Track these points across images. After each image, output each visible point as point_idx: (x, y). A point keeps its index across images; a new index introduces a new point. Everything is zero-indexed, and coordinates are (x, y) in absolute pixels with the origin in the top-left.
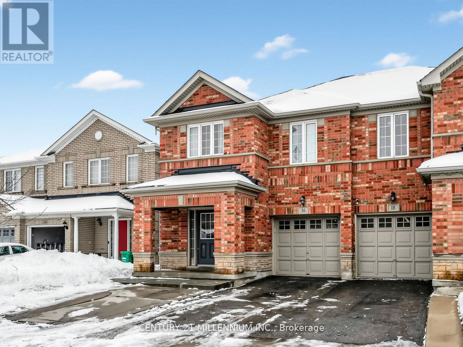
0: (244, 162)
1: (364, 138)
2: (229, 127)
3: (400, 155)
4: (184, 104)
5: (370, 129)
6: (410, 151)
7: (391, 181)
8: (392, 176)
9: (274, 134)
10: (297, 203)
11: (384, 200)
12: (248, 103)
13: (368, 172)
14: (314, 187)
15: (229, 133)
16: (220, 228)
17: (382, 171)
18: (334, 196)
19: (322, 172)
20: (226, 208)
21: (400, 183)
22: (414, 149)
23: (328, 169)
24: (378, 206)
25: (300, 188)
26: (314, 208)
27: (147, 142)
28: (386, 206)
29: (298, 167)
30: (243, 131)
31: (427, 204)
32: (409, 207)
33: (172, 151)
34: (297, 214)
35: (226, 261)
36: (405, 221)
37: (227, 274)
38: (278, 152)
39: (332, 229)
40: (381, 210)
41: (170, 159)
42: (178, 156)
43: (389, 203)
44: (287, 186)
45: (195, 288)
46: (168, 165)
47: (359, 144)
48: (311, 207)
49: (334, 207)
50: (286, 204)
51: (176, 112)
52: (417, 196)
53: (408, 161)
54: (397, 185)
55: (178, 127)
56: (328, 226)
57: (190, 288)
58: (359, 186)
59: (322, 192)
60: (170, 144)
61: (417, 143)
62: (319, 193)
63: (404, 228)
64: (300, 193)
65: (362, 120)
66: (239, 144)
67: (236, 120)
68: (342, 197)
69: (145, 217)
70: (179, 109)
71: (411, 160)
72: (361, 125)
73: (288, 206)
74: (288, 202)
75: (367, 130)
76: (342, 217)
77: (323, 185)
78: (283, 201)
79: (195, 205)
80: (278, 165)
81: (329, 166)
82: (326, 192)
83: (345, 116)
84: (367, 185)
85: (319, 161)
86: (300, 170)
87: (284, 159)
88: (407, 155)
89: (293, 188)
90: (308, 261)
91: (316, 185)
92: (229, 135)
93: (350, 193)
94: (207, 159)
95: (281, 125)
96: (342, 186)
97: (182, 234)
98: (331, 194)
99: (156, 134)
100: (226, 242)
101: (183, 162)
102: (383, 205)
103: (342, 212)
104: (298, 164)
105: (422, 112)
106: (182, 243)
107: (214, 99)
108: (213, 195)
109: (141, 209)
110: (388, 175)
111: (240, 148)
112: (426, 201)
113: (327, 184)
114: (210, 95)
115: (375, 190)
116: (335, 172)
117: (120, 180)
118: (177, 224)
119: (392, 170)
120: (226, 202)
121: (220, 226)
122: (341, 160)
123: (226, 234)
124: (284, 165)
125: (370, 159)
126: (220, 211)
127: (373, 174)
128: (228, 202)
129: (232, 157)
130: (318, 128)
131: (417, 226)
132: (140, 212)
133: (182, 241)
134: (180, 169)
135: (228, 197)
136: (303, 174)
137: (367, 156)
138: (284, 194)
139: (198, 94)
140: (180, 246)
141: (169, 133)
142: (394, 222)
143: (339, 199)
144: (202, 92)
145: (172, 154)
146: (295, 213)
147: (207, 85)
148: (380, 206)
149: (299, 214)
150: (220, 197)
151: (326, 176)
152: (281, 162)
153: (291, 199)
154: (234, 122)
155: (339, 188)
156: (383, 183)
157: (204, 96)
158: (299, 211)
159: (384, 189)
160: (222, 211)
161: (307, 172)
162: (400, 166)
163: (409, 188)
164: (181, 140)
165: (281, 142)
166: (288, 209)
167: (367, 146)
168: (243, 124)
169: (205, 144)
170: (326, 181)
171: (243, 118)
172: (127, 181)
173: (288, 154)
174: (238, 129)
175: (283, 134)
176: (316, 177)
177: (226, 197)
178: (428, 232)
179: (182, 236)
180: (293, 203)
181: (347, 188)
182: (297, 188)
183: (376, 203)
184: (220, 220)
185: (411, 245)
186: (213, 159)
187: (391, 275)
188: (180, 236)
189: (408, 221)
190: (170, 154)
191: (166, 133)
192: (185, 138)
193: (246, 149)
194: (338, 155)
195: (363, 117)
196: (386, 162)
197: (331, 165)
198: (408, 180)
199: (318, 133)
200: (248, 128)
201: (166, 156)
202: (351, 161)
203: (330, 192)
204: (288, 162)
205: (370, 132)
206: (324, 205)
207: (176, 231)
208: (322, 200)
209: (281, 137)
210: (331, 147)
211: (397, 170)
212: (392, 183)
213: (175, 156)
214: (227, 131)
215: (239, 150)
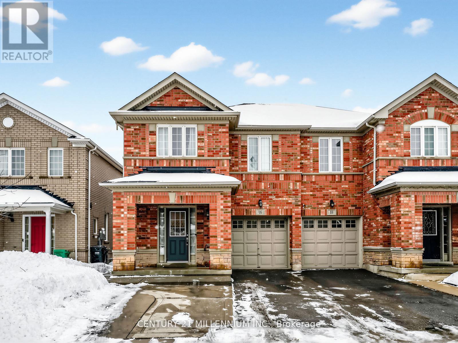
0: (218, 165)
1: (309, 155)
2: (203, 132)
3: (336, 171)
4: (154, 103)
5: (314, 148)
6: (344, 168)
7: (330, 191)
8: (330, 187)
9: (233, 143)
10: (255, 205)
11: (324, 206)
12: (226, 112)
13: (312, 182)
14: (270, 192)
15: (203, 137)
16: (216, 225)
17: (322, 182)
18: (287, 201)
19: (276, 180)
20: (222, 207)
21: (337, 193)
22: (347, 167)
23: (282, 178)
24: (320, 210)
25: (257, 193)
26: (270, 210)
27: (78, 136)
28: (326, 211)
29: (255, 174)
30: (218, 137)
31: (357, 210)
32: (344, 212)
33: (140, 148)
34: (255, 215)
35: (222, 257)
36: (338, 223)
37: (224, 269)
38: (237, 160)
39: (280, 229)
40: (322, 214)
41: (137, 156)
42: (147, 153)
43: (328, 208)
44: (245, 190)
45: (211, 285)
46: (135, 161)
47: (306, 160)
48: (267, 209)
49: (287, 210)
50: (244, 205)
51: (143, 109)
52: (349, 204)
53: (343, 176)
54: (334, 195)
55: (147, 125)
56: (276, 226)
57: (206, 285)
58: (305, 193)
59: (276, 197)
60: (137, 141)
61: (349, 163)
62: (274, 198)
63: (337, 229)
64: (257, 197)
65: (307, 140)
66: (213, 149)
67: (211, 126)
68: (294, 201)
69: (128, 213)
70: (146, 107)
71: (345, 175)
72: (306, 144)
73: (246, 208)
74: (246, 204)
75: (311, 148)
76: (294, 219)
77: (278, 190)
78: (241, 203)
79: (188, 203)
80: (237, 171)
81: (283, 175)
82: (280, 197)
83: (296, 135)
84: (311, 193)
85: (273, 170)
86: (257, 177)
87: (242, 166)
88: (342, 171)
89: (251, 192)
90: (259, 256)
91: (272, 191)
92: (203, 139)
93: (300, 199)
94: (180, 160)
95: (240, 135)
96: (294, 192)
97: (151, 231)
98: (284, 199)
99: (117, 130)
100: (222, 239)
101: (153, 160)
102: (324, 210)
103: (293, 214)
104: (254, 171)
105: (353, 139)
106: (151, 240)
107: (187, 103)
108: (208, 194)
109: (122, 205)
110: (328, 186)
111: (214, 152)
112: (356, 208)
113: (280, 190)
114: (182, 99)
115: (318, 198)
116: (288, 181)
117: (40, 174)
118: (146, 222)
119: (331, 182)
120: (222, 202)
121: (216, 223)
122: (292, 171)
123: (222, 231)
124: (242, 171)
125: (314, 172)
126: (216, 210)
127: (315, 184)
128: (225, 202)
129: (206, 160)
130: (273, 142)
131: (347, 227)
132: (122, 207)
133: (152, 238)
134: (149, 166)
135: (224, 196)
136: (259, 181)
137: (312, 170)
138: (242, 197)
139: (170, 96)
140: (149, 243)
141: (135, 129)
142: (330, 223)
143: (291, 203)
144: (174, 95)
145: (140, 151)
146: (252, 214)
147: (179, 89)
148: (322, 210)
149: (257, 215)
150: (216, 196)
151: (280, 184)
152: (239, 168)
153: (248, 201)
154: (208, 127)
155: (291, 195)
156: (324, 192)
157: (177, 99)
158: (257, 212)
159: (325, 197)
160: (218, 210)
161: (264, 179)
162: (337, 180)
163: (343, 197)
164: (150, 138)
165: (240, 150)
166: (246, 210)
167: (311, 161)
168: (218, 130)
169: (176, 146)
170: (280, 188)
171: (217, 125)
172: (49, 175)
173: (246, 162)
174: (213, 135)
175: (242, 144)
176: (271, 184)
177: (222, 196)
178: (354, 232)
179: (151, 233)
180: (251, 205)
181: (298, 195)
182: (255, 192)
183: (318, 208)
184: (216, 218)
185: (342, 242)
186: (186, 160)
187: (327, 266)
188: (148, 233)
189: (340, 223)
190: (137, 151)
191: (133, 130)
192: (154, 136)
193: (221, 153)
194: (290, 166)
195: (309, 137)
196: (326, 175)
197: (285, 174)
198: (343, 191)
199: (273, 147)
200: (223, 134)
201: (132, 153)
202: (301, 173)
203: (283, 197)
204: (245, 169)
205: (313, 150)
206: (278, 208)
207: (145, 229)
208: (276, 203)
209: (240, 146)
210: (284, 160)
211: (334, 182)
212: (331, 192)
213: (144, 153)
214: (201, 135)
215: (213, 154)
